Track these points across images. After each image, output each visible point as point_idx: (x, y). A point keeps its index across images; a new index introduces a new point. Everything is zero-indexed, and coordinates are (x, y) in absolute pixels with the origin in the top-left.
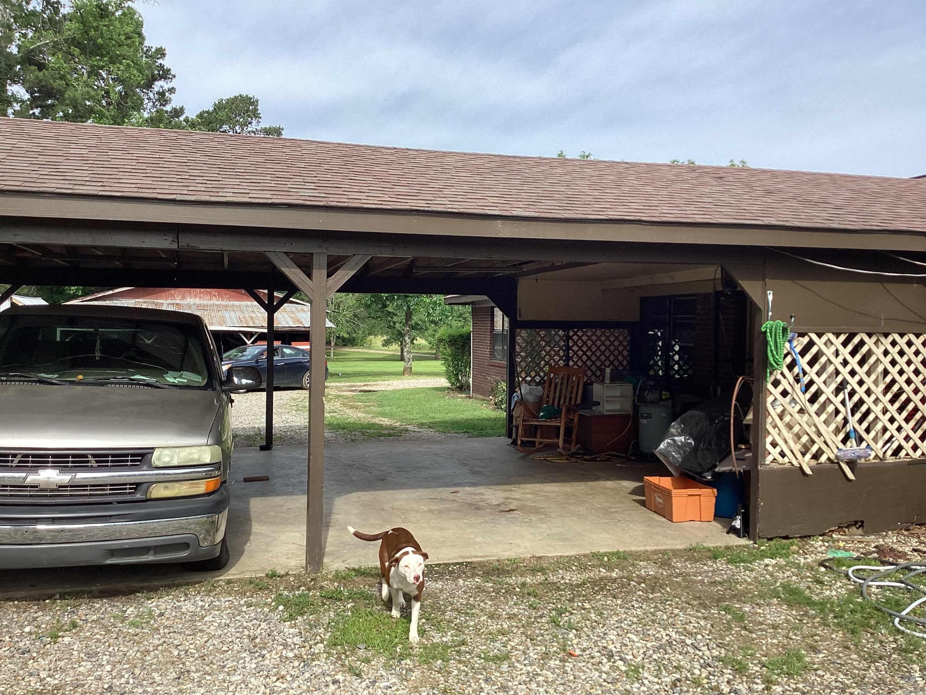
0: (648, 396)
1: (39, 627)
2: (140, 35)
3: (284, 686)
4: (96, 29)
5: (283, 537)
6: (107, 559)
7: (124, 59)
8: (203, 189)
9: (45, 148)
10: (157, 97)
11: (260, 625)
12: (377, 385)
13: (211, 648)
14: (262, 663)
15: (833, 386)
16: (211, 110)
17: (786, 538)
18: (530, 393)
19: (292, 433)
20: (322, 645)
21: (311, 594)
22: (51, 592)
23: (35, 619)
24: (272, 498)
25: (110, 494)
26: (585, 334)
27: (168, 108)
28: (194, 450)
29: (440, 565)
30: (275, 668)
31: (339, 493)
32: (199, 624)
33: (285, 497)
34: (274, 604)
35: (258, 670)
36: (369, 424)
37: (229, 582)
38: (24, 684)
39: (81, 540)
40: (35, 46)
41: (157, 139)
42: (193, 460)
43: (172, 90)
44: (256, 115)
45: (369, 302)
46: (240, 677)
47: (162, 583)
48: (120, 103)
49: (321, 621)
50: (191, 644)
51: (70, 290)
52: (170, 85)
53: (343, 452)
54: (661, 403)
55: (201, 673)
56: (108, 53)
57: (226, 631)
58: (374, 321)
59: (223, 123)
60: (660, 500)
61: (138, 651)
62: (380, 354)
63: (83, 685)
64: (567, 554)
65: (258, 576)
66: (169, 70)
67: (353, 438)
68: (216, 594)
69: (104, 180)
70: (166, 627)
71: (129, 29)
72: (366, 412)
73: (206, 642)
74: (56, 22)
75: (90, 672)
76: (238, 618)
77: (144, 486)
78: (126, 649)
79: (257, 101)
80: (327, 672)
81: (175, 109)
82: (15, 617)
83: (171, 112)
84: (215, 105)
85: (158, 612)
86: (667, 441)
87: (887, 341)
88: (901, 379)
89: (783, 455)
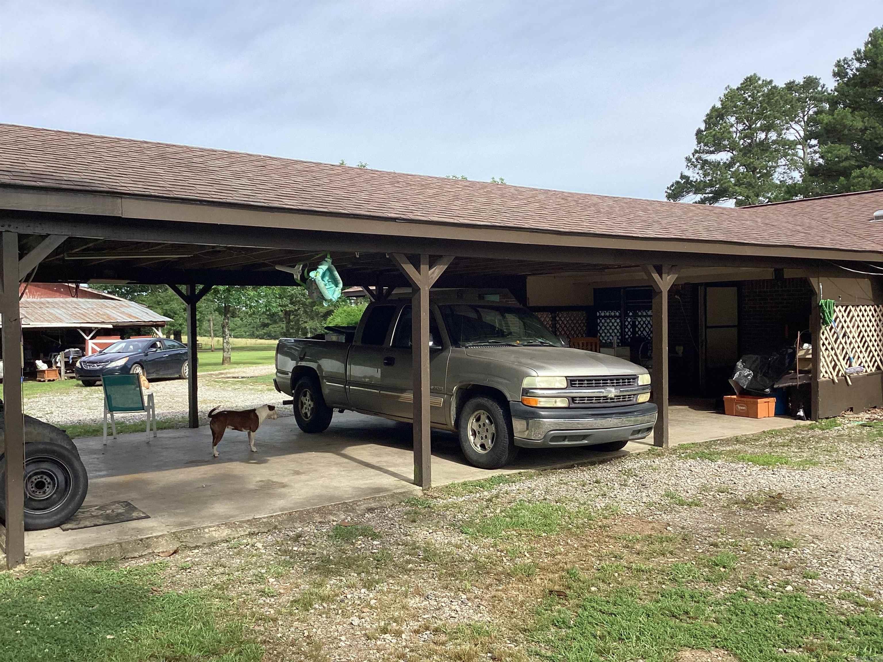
15: (842, 334)
17: (830, 418)
25: (627, 401)
60: (744, 408)
77: (636, 396)
86: (738, 373)
87: (858, 309)
88: (863, 330)
89: (826, 372)
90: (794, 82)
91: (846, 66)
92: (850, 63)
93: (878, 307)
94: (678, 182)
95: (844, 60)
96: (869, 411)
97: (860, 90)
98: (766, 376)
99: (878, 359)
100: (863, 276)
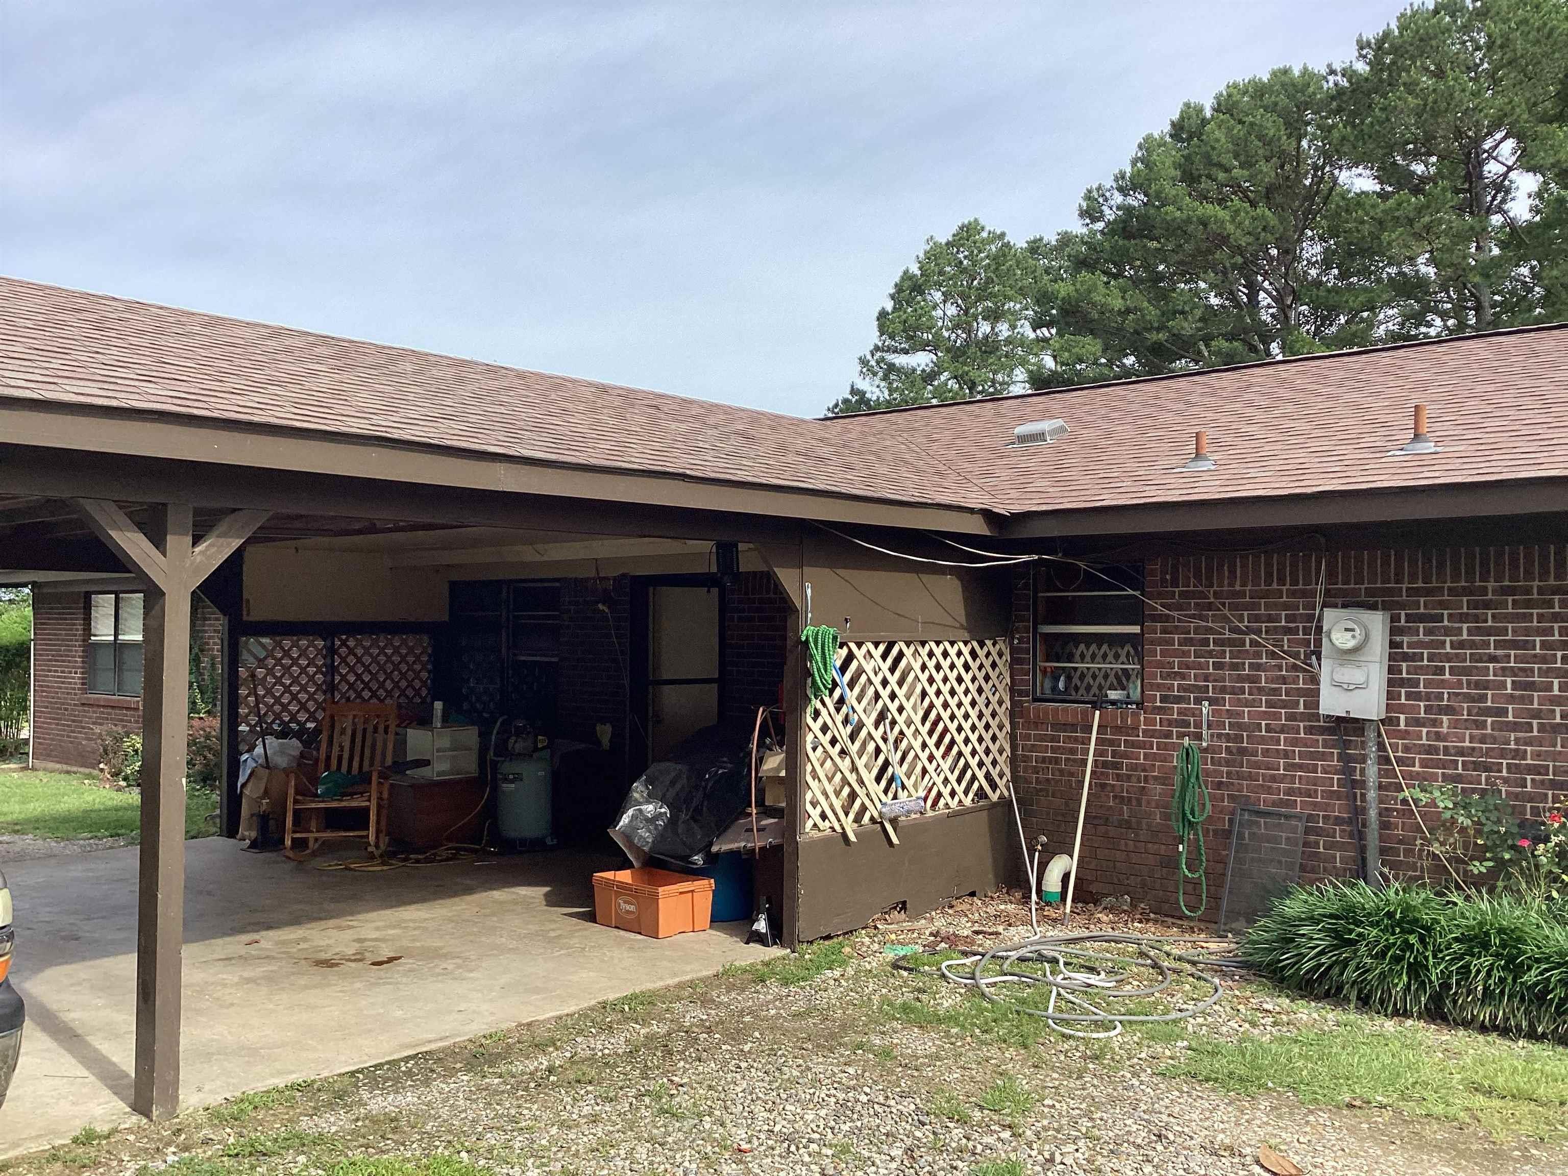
0: (517, 745)
15: (874, 715)
17: (828, 937)
18: (282, 751)
26: (359, 643)
29: (382, 1065)
54: (535, 755)
60: (632, 908)
64: (566, 1012)
86: (630, 812)
87: (924, 652)
88: (938, 703)
89: (824, 816)
90: (1041, 239)
91: (1101, 200)
92: (1108, 194)
93: (982, 645)
94: (846, 401)
95: (1098, 189)
96: (951, 907)
97: (1121, 243)
98: (696, 821)
99: (980, 775)
100: (943, 570)
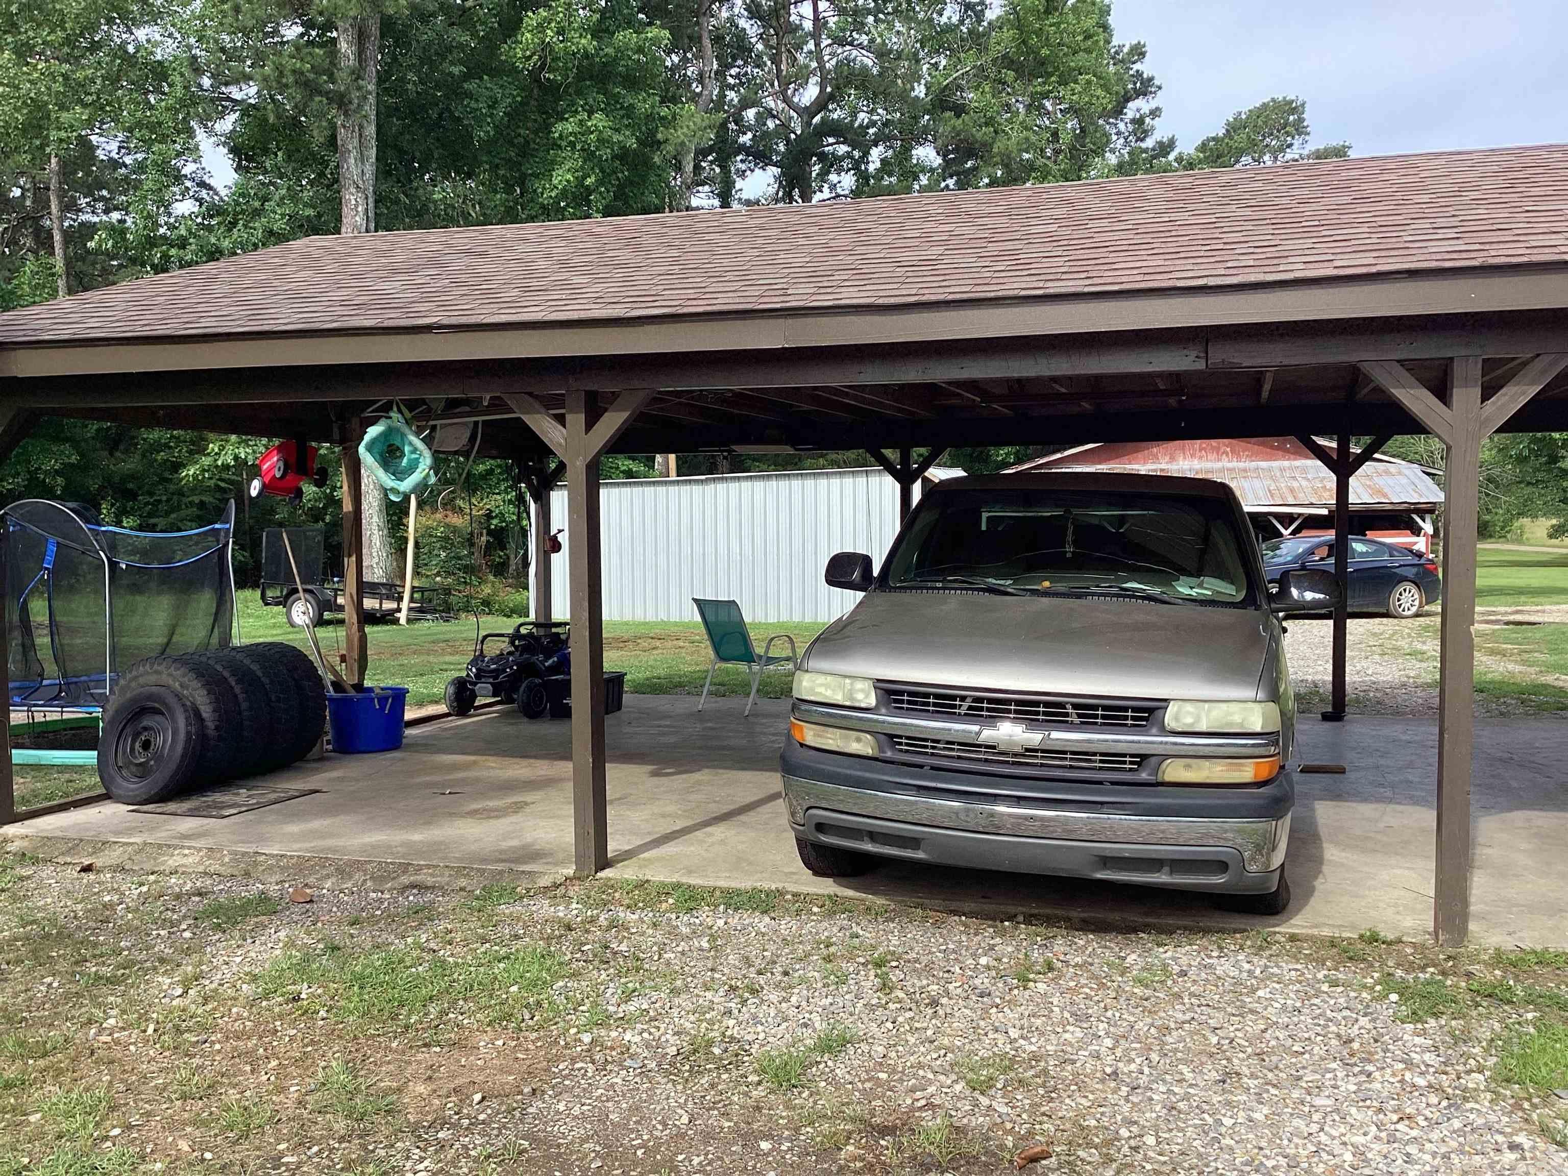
1: (999, 960)
2: (1105, 27)
3: (1414, 1133)
4: (1039, 32)
5: (1384, 875)
6: (1097, 870)
7: (1081, 74)
8: (1251, 263)
9: (995, 231)
10: (1131, 127)
11: (1357, 1020)
12: (1544, 612)
13: (1273, 1043)
14: (1368, 1086)
16: (1221, 135)
19: (1378, 695)
20: (1481, 1077)
21: (1449, 983)
22: (1012, 910)
23: (992, 948)
24: (1354, 805)
25: (1101, 768)
27: (1149, 143)
28: (1234, 707)
30: (1393, 1099)
31: (1487, 809)
32: (1248, 1000)
33: (1380, 807)
34: (1378, 988)
35: (1362, 1099)
36: (1537, 686)
37: (1293, 938)
38: (987, 1041)
39: (1054, 835)
40: (951, 79)
41: (1161, 191)
42: (1231, 724)
43: (1155, 113)
44: (1300, 129)
45: (1526, 453)
46: (1330, 1102)
47: (1180, 923)
48: (1074, 147)
49: (1474, 1033)
50: (1237, 1030)
51: (998, 456)
52: (1153, 104)
53: (1485, 733)
55: (1261, 1081)
56: (1057, 69)
57: (1295, 1019)
58: (1530, 489)
59: (1241, 152)
61: (1152, 1025)
62: (1543, 553)
63: (1074, 1062)
65: (1344, 935)
66: (1151, 79)
67: (1503, 708)
68: (1271, 955)
69: (1089, 268)
70: (1192, 995)
71: (1089, 23)
72: (1524, 662)
73: (1263, 1032)
74: (980, 35)
75: (1082, 1044)
76: (1316, 1001)
77: (1153, 760)
78: (1132, 1019)
79: (1303, 105)
80: (1497, 1126)
81: (1160, 144)
82: (964, 939)
83: (1153, 149)
84: (1228, 124)
85: (1176, 969)
